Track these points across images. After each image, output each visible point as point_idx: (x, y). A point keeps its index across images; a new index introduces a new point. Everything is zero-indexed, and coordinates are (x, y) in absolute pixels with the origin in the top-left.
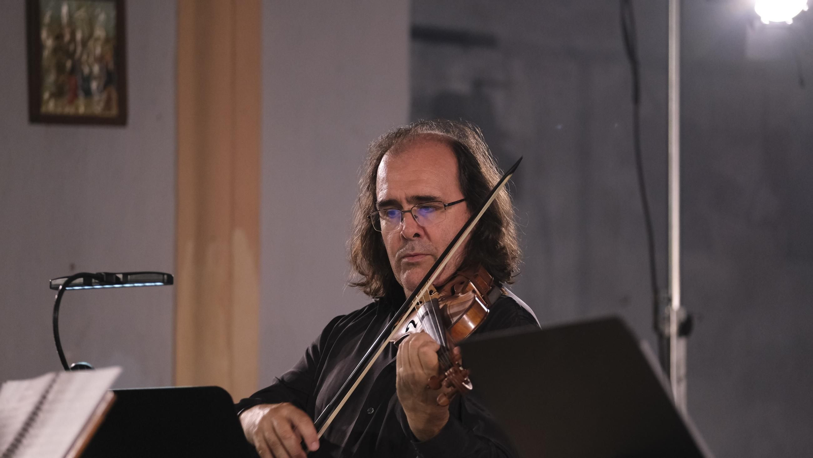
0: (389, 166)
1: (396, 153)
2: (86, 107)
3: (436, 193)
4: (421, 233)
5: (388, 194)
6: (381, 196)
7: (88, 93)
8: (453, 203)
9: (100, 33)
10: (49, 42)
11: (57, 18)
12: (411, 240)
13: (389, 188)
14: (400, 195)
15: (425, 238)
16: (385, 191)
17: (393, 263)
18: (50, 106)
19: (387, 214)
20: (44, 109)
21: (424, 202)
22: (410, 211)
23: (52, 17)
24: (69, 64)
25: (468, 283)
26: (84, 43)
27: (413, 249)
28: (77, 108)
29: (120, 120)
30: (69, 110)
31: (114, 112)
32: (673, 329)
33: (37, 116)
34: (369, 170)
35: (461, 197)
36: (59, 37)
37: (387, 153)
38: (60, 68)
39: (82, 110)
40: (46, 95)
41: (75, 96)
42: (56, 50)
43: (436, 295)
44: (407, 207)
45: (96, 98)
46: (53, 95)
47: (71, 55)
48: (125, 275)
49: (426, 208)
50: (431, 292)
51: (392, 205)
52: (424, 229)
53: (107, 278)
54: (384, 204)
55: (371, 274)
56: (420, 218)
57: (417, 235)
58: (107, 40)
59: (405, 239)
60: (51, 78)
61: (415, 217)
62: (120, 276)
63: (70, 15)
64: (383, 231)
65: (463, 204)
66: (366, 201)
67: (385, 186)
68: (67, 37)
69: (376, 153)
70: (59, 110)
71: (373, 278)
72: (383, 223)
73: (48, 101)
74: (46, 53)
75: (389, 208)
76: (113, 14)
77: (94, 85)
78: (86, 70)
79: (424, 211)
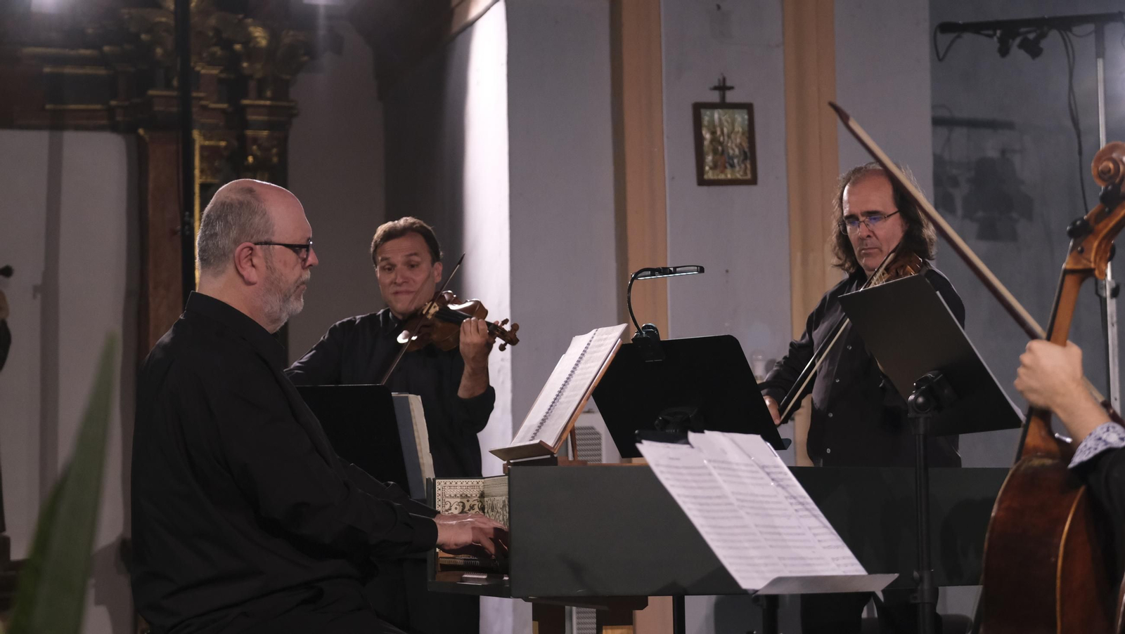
0: (849, 192)
1: (854, 185)
2: (732, 175)
3: (879, 208)
4: (871, 235)
5: (850, 211)
6: (846, 213)
7: (732, 166)
8: (891, 215)
9: (738, 128)
10: (707, 136)
11: (712, 121)
12: (865, 239)
13: (850, 207)
14: (857, 211)
15: (874, 238)
16: (848, 209)
17: (856, 253)
18: (710, 175)
19: (852, 223)
20: (706, 177)
21: (873, 215)
22: (864, 222)
23: (709, 122)
24: (720, 148)
25: (906, 267)
26: (729, 137)
27: (867, 245)
28: (726, 175)
29: (753, 181)
30: (722, 177)
31: (749, 176)
32: (1108, 293)
33: (702, 181)
34: (839, 194)
35: (896, 210)
36: (713, 133)
37: (849, 184)
38: (715, 152)
39: (729, 176)
40: (707, 168)
41: (725, 167)
42: (712, 141)
43: (886, 276)
44: (862, 219)
45: (737, 168)
46: (711, 168)
47: (721, 144)
48: (675, 268)
49: (875, 219)
50: (883, 274)
51: (852, 218)
52: (873, 232)
53: (665, 271)
54: (848, 217)
55: (844, 259)
56: (871, 225)
57: (869, 236)
58: (743, 134)
59: (861, 239)
60: (709, 158)
61: (867, 225)
62: (672, 269)
63: (720, 120)
64: (849, 235)
65: (898, 214)
66: (838, 214)
67: (848, 206)
68: (719, 132)
69: (841, 184)
70: (716, 177)
71: (845, 261)
72: (848, 228)
73: (708, 172)
74: (706, 143)
75: (851, 220)
76: (746, 117)
77: (736, 161)
78: (731, 152)
79: (873, 221)
